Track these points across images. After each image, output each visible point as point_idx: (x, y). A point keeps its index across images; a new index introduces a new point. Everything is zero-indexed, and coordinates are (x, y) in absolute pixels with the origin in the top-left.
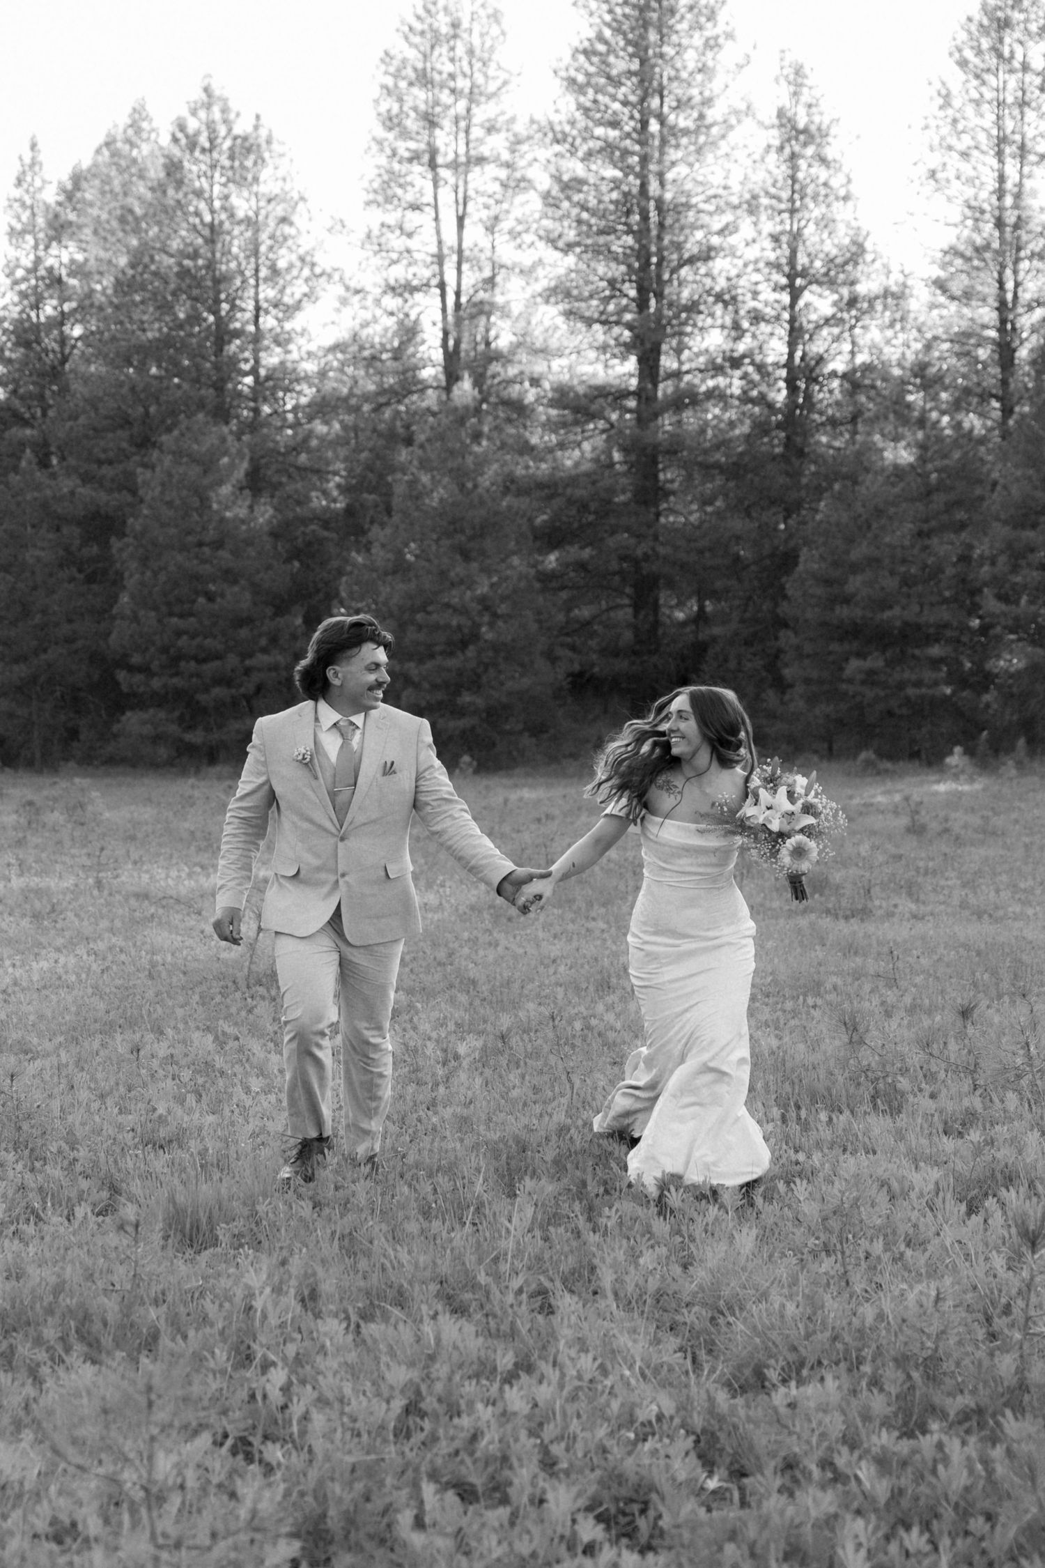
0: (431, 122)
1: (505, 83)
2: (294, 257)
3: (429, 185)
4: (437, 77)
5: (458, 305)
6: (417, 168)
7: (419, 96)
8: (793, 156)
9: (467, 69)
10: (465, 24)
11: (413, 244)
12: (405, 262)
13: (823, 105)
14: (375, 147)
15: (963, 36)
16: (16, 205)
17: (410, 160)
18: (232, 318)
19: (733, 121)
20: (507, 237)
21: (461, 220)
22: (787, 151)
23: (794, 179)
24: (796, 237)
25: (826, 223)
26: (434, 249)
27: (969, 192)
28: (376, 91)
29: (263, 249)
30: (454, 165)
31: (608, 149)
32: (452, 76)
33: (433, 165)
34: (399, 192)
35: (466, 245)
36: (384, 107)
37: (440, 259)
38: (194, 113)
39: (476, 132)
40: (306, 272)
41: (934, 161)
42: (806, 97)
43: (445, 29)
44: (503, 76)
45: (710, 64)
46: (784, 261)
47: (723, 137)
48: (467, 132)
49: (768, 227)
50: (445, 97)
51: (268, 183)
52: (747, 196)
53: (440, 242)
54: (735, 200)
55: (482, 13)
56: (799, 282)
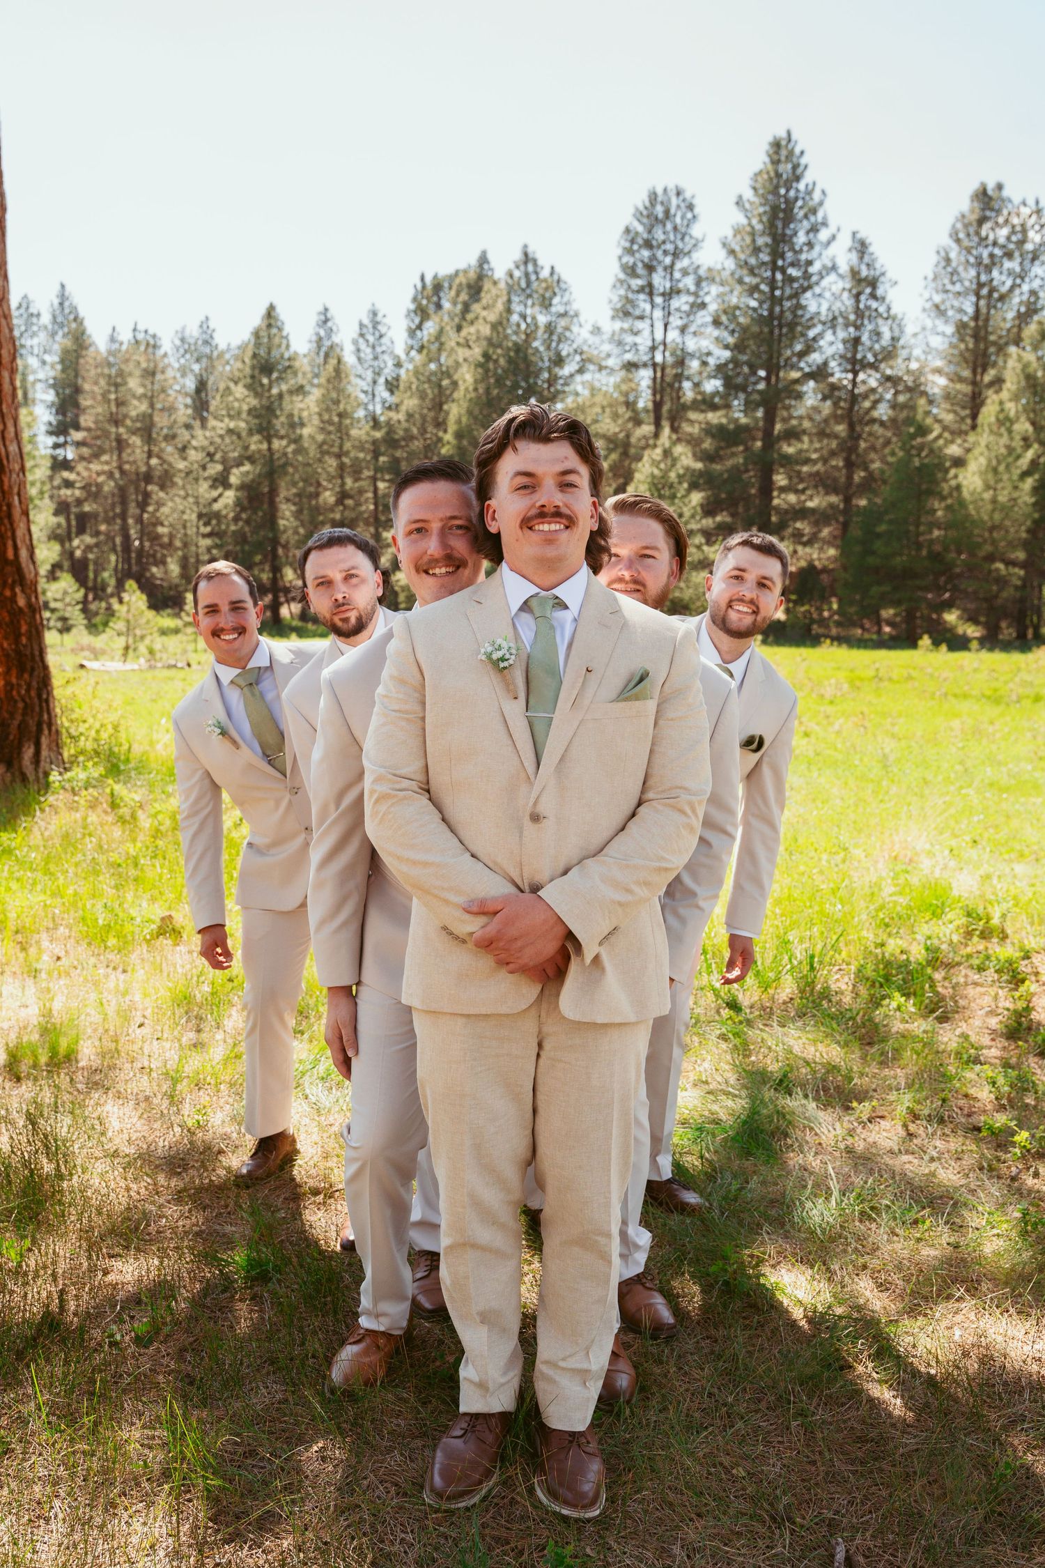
0: (650, 268)
1: (695, 245)
2: (571, 350)
3: (648, 307)
4: (654, 243)
5: (663, 375)
6: (642, 296)
7: (646, 253)
8: (857, 296)
9: (672, 237)
10: (673, 211)
11: (638, 340)
12: (633, 352)
13: (878, 266)
14: (618, 285)
15: (959, 226)
16: (412, 315)
17: (638, 292)
18: (536, 383)
19: (824, 273)
20: (691, 336)
21: (666, 325)
22: (854, 291)
23: (858, 308)
24: (857, 341)
25: (877, 334)
26: (649, 343)
27: (958, 316)
28: (619, 251)
29: (554, 345)
30: (663, 294)
31: (753, 289)
32: (664, 242)
33: (651, 294)
34: (631, 310)
35: (669, 340)
36: (625, 260)
37: (653, 349)
38: (517, 267)
39: (677, 275)
40: (578, 358)
41: (937, 298)
42: (866, 259)
43: (661, 216)
44: (693, 242)
45: (813, 241)
46: (849, 355)
47: (817, 284)
48: (671, 274)
49: (842, 334)
50: (659, 254)
51: (557, 306)
52: (830, 317)
53: (653, 340)
54: (823, 318)
55: (683, 205)
56: (858, 367)
